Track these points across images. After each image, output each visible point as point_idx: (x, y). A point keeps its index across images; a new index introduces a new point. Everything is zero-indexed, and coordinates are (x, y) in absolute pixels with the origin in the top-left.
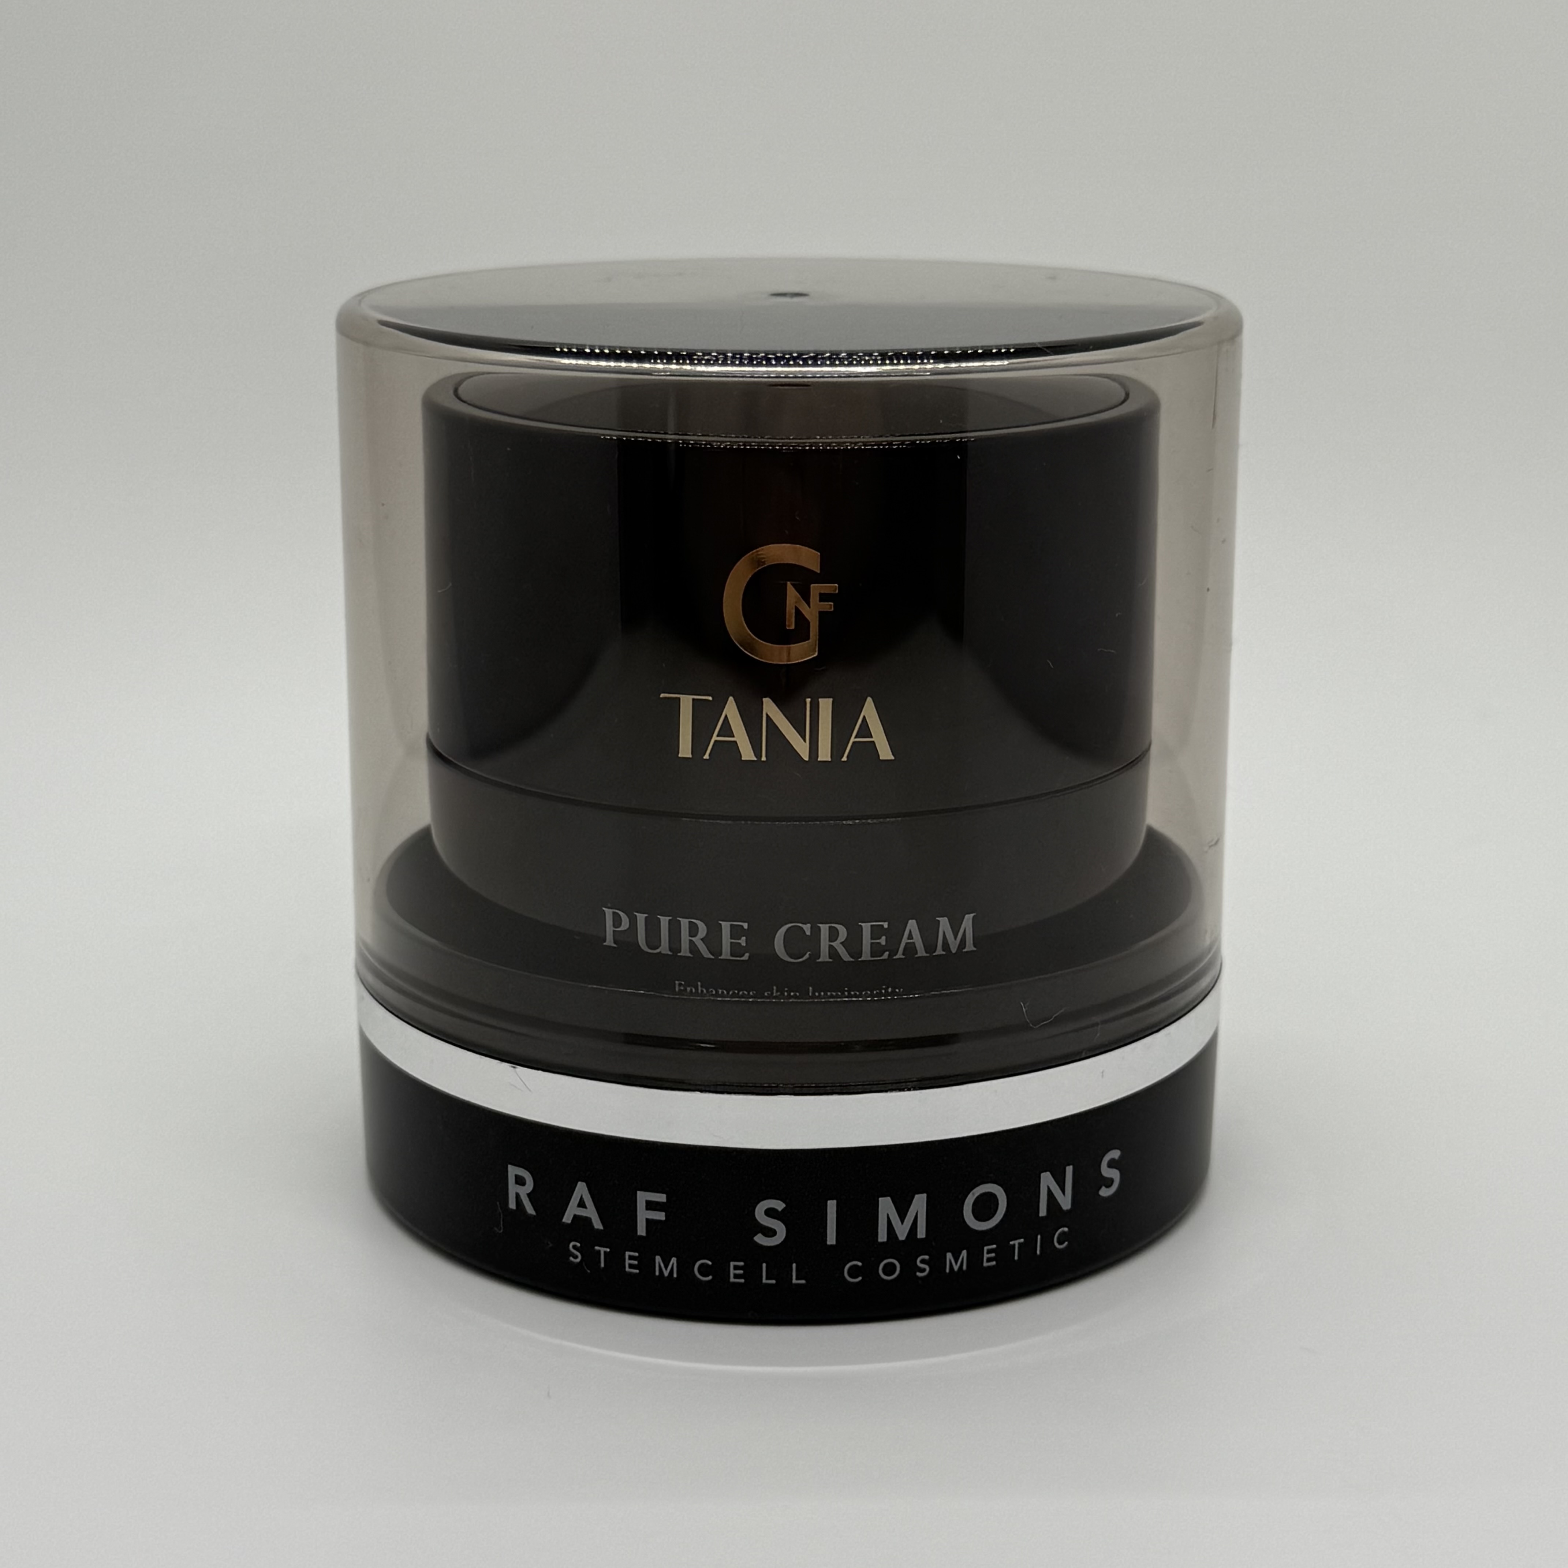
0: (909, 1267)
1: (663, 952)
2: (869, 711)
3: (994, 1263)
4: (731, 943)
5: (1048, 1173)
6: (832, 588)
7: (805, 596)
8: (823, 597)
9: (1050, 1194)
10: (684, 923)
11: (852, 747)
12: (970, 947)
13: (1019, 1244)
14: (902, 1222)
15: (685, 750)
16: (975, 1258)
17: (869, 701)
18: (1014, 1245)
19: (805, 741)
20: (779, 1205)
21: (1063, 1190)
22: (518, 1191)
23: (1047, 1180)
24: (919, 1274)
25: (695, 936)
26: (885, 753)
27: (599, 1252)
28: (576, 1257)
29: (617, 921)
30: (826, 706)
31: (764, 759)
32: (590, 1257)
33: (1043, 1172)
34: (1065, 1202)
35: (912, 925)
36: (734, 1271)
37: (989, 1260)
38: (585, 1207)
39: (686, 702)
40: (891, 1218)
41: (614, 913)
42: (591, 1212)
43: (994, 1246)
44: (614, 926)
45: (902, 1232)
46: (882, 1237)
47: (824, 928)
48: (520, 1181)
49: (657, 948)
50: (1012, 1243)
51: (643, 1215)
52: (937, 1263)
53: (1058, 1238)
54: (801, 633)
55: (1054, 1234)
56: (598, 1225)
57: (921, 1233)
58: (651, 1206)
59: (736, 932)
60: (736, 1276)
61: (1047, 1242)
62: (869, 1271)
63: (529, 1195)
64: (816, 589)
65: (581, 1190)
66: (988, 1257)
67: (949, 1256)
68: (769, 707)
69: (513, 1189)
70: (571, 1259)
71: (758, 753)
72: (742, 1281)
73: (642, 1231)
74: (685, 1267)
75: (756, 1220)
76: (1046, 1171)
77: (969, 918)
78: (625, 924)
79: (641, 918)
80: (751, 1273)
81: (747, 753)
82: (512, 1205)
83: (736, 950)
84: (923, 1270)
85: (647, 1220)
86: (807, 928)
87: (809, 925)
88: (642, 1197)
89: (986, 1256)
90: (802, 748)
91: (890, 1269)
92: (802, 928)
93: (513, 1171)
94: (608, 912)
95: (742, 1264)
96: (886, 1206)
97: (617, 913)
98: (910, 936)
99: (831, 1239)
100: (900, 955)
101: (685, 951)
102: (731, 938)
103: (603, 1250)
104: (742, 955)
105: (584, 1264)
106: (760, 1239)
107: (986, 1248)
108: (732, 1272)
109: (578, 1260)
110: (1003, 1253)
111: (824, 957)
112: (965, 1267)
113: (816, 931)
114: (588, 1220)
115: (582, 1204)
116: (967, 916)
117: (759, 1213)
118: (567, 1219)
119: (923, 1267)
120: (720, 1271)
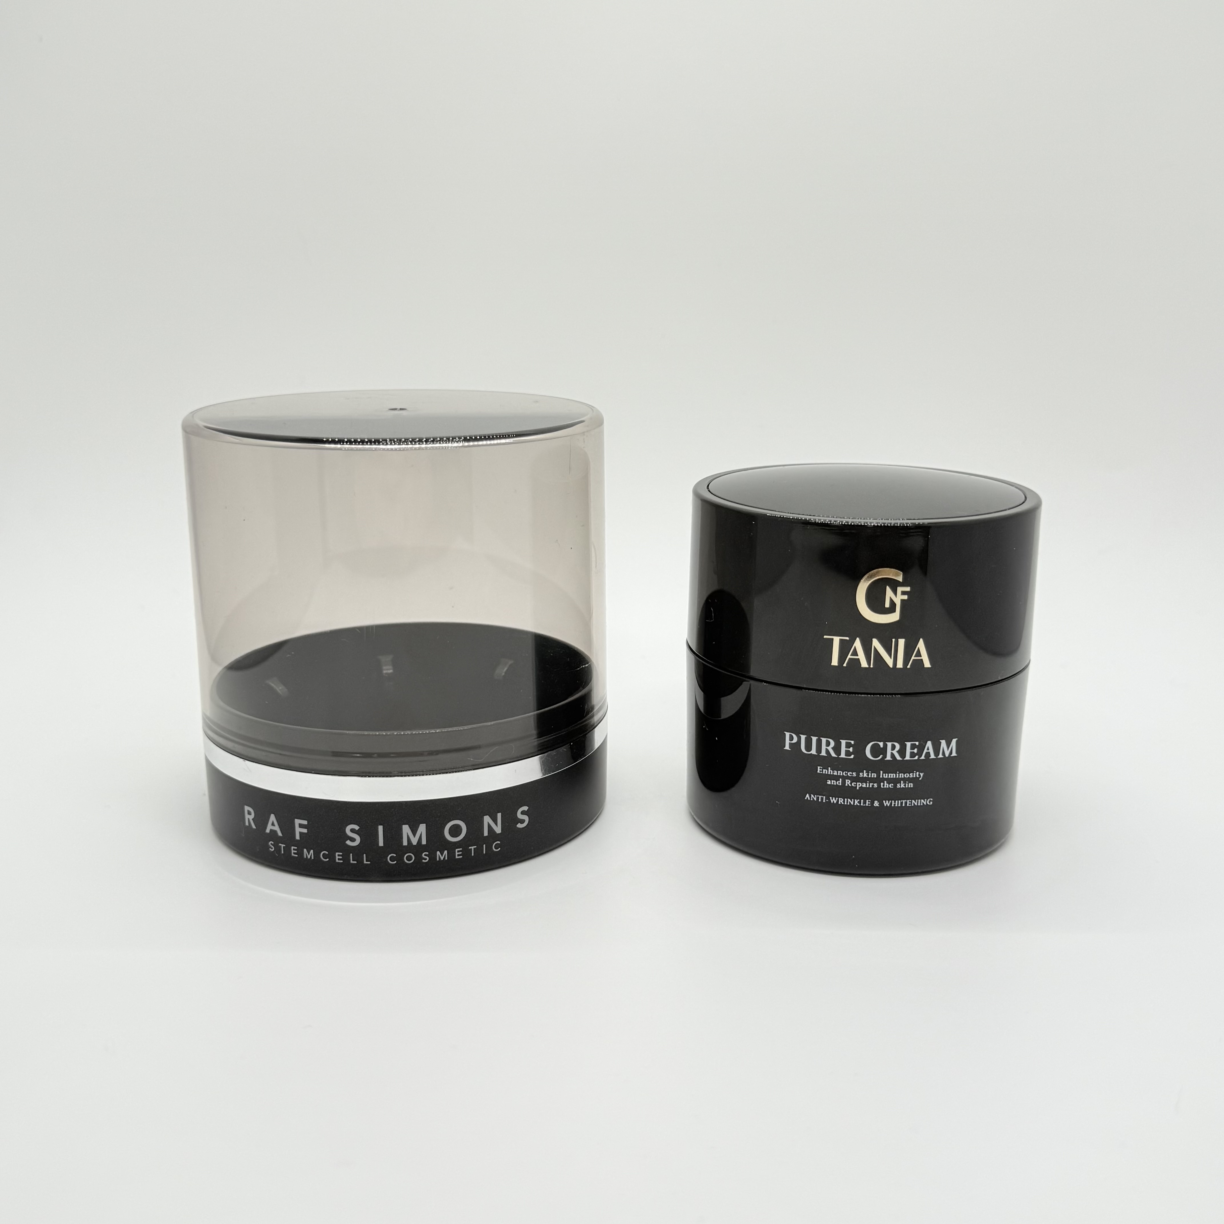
0: (419, 858)
1: (813, 753)
2: (921, 645)
3: (461, 857)
4: (846, 750)
5: (488, 816)
6: (908, 589)
7: (895, 593)
8: (903, 593)
9: (489, 826)
10: (824, 740)
11: (912, 662)
12: (954, 754)
13: (474, 848)
14: (414, 836)
15: (835, 662)
16: (451, 854)
17: (921, 640)
18: (471, 849)
19: (891, 658)
20: (357, 827)
21: (496, 824)
22: (249, 818)
23: (487, 819)
24: (423, 861)
25: (828, 746)
26: (927, 664)
27: (281, 846)
28: (272, 848)
29: (791, 738)
30: (902, 642)
31: (872, 666)
32: (278, 849)
33: (485, 815)
34: (498, 830)
35: (929, 744)
36: (338, 856)
37: (458, 855)
38: (274, 825)
39: (836, 640)
40: (409, 834)
41: (790, 735)
42: (277, 828)
43: (461, 849)
44: (790, 740)
45: (415, 841)
46: (405, 843)
47: (889, 745)
48: (249, 813)
49: (810, 751)
50: (470, 848)
51: (298, 830)
52: (432, 856)
53: (495, 846)
54: (892, 609)
55: (493, 845)
56: (280, 834)
57: (424, 842)
58: (301, 826)
59: (848, 745)
60: (339, 859)
61: (489, 848)
62: (399, 858)
63: (253, 819)
64: (900, 589)
65: (272, 818)
66: (458, 853)
67: (438, 853)
68: (876, 643)
69: (247, 816)
70: (270, 849)
71: (869, 663)
72: (342, 861)
73: (298, 837)
74: (317, 854)
75: (346, 834)
76: (486, 815)
77: (954, 741)
78: (795, 740)
79: (803, 737)
80: (345, 858)
81: (864, 664)
82: (247, 824)
83: (848, 753)
84: (426, 859)
85: (300, 832)
86: (881, 744)
87: (882, 743)
88: (297, 822)
89: (457, 854)
90: (890, 662)
91: (409, 858)
92: (878, 744)
93: (247, 808)
94: (787, 734)
95: (341, 854)
96: (406, 829)
97: (791, 735)
98: (928, 749)
99: (381, 844)
100: (923, 757)
101: (823, 753)
102: (846, 748)
103: (283, 845)
104: (850, 756)
105: (275, 852)
106: (348, 842)
107: (457, 850)
108: (337, 857)
109: (273, 850)
110: (466, 852)
111: (889, 758)
112: (446, 858)
113: (885, 746)
114: (275, 832)
115: (273, 824)
116: (953, 740)
117: (348, 829)
118: (268, 831)
119: (425, 857)
120: (331, 856)
